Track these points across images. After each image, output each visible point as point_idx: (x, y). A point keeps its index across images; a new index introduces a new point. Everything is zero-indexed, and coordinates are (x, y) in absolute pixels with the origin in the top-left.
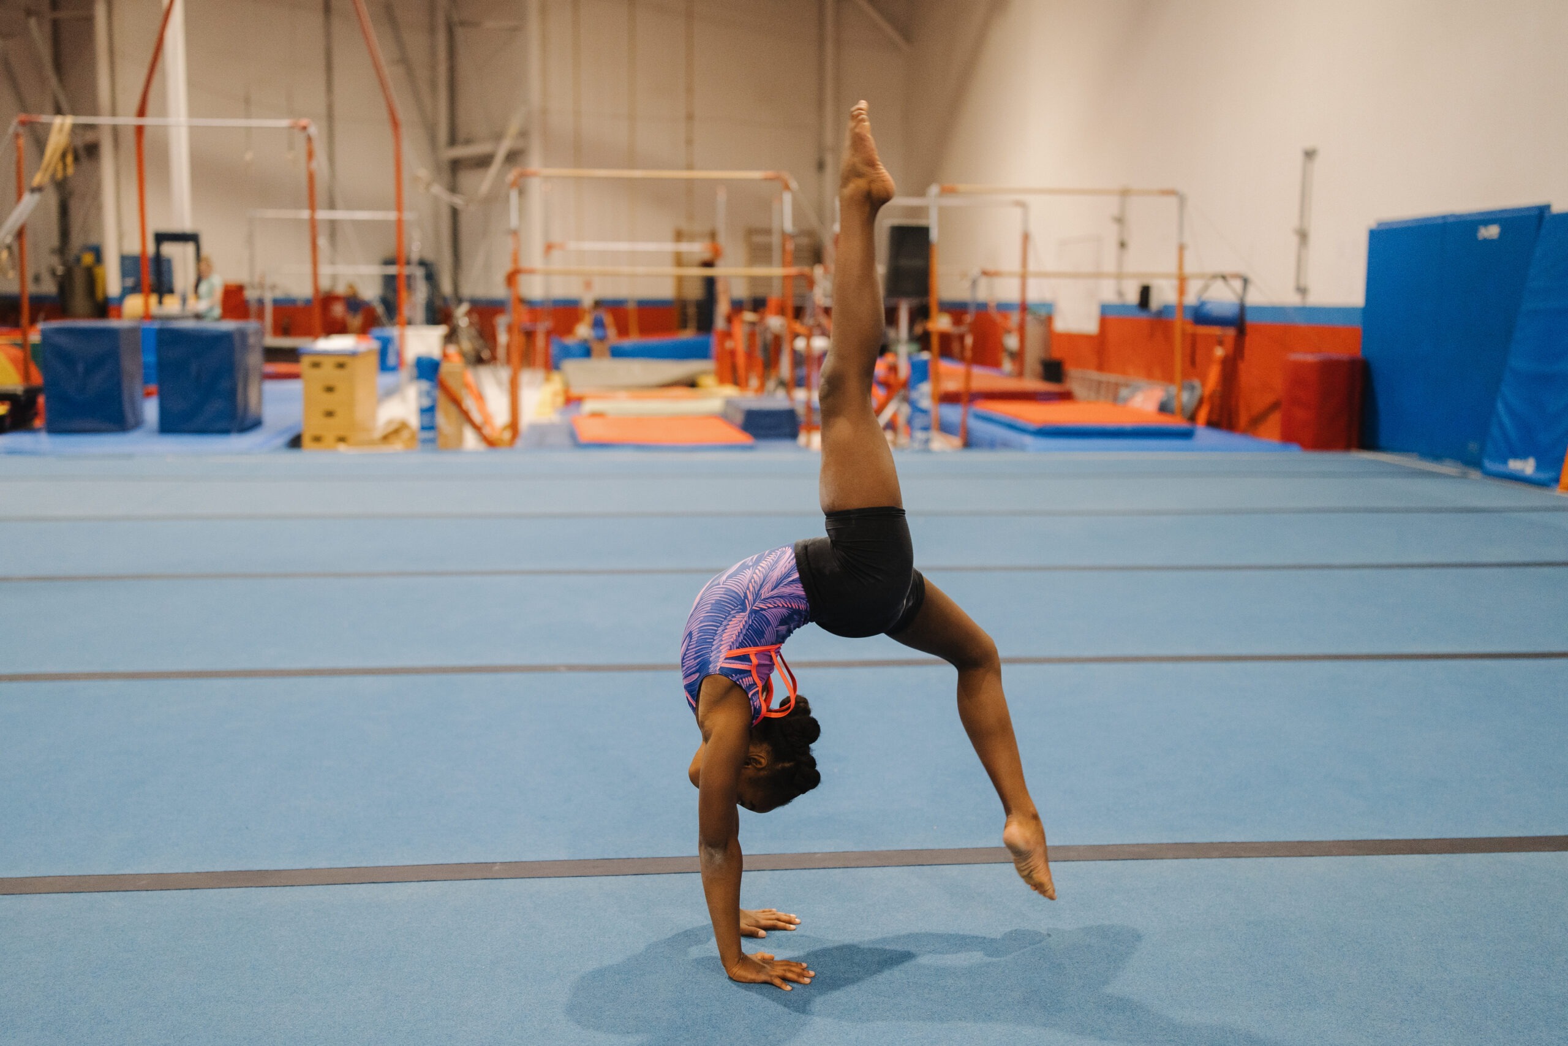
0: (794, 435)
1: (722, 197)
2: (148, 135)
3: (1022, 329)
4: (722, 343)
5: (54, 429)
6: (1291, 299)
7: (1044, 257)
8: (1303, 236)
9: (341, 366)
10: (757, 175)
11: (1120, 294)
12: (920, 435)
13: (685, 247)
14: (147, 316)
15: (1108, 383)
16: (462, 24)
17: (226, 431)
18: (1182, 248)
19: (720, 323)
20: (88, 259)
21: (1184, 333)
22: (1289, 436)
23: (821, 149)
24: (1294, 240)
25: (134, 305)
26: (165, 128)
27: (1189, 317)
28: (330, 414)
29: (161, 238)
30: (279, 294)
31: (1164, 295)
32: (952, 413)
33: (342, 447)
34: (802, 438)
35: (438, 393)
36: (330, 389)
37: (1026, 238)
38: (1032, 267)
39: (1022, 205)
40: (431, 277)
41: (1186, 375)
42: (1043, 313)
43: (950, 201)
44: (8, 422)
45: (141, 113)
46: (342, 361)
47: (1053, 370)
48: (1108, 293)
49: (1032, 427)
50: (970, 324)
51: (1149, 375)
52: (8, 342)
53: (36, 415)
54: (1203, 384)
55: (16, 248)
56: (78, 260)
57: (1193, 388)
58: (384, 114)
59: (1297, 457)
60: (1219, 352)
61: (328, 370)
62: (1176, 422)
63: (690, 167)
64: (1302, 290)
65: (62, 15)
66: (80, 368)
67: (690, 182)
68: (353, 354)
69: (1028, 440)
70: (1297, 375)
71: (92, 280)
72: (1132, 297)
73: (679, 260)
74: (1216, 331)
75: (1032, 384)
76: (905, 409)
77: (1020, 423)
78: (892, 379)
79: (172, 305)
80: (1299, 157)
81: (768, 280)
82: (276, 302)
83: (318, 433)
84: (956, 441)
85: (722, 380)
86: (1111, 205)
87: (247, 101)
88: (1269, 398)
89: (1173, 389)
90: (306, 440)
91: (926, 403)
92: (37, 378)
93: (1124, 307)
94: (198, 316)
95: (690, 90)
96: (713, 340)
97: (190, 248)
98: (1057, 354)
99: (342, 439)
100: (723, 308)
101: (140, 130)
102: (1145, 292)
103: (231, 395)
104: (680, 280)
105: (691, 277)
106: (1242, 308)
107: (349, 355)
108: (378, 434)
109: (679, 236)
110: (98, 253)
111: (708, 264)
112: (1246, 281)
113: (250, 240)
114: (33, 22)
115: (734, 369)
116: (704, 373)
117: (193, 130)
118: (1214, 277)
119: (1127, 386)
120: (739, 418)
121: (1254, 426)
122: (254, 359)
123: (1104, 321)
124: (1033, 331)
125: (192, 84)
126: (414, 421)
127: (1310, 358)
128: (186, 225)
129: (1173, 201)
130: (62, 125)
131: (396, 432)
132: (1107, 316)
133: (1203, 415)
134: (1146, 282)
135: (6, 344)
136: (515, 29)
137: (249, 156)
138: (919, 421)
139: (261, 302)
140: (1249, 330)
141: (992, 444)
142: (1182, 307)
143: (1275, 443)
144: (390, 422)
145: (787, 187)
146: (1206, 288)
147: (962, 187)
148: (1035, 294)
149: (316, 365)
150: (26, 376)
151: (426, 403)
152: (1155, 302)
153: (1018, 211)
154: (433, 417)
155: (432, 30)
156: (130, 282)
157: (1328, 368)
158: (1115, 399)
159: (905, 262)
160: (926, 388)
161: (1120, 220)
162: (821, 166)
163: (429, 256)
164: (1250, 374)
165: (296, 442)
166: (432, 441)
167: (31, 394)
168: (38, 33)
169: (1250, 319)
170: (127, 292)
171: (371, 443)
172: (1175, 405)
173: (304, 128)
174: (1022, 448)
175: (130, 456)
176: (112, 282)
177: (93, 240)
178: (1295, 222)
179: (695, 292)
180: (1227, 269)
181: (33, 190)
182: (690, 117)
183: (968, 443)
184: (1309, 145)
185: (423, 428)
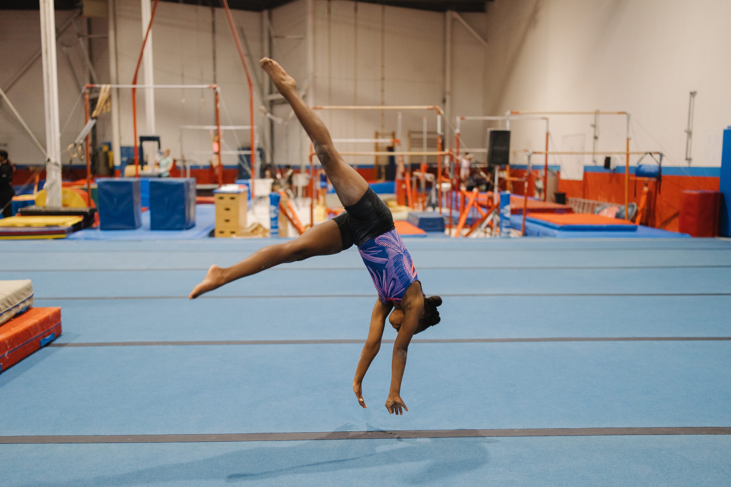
0: (443, 230)
1: (400, 117)
2: (137, 92)
3: (545, 178)
4: (399, 186)
5: (103, 228)
6: (684, 164)
7: (556, 145)
8: (689, 133)
9: (233, 198)
10: (425, 107)
11: (594, 161)
12: (505, 230)
13: (380, 140)
14: (137, 176)
15: (589, 204)
16: (276, 37)
17: (181, 229)
18: (628, 140)
19: (399, 176)
20: (105, 148)
21: (629, 180)
22: (684, 230)
23: (444, 93)
24: (686, 135)
25: (130, 170)
26: (144, 89)
27: (634, 173)
28: (227, 221)
29: (143, 139)
30: (192, 164)
31: (618, 161)
32: (518, 219)
33: (234, 236)
34: (447, 231)
35: (279, 211)
36: (228, 209)
37: (548, 135)
38: (550, 150)
39: (546, 119)
40: (262, 156)
41: (630, 200)
42: (555, 170)
43: (514, 118)
44: (83, 225)
45: (135, 83)
46: (233, 197)
47: (561, 198)
48: (588, 161)
49: (558, 226)
50: (527, 177)
51: (610, 200)
52: (79, 188)
53: (94, 221)
54: (638, 205)
55: (84, 146)
56: (101, 149)
57: (633, 206)
58: (246, 81)
59: (688, 240)
60: (646, 189)
61: (227, 201)
62: (627, 223)
63: (383, 104)
64: (689, 160)
65: (92, 36)
66: (115, 200)
67: (383, 110)
68: (238, 193)
69: (556, 232)
70: (689, 200)
71: (107, 158)
72: (601, 162)
73: (377, 148)
74: (646, 179)
75: (551, 205)
76: (497, 218)
77: (551, 224)
78: (490, 204)
79: (148, 170)
80: (688, 95)
81: (421, 156)
82: (192, 167)
83: (222, 230)
84: (520, 233)
85: (399, 203)
86: (591, 119)
87: (183, 76)
88: (672, 212)
89: (623, 207)
90: (217, 233)
91: (508, 215)
92: (94, 206)
93: (597, 167)
94: (160, 176)
95: (383, 66)
96: (396, 184)
97: (156, 143)
98: (562, 190)
99: (233, 233)
100: (401, 169)
101: (134, 90)
102: (608, 160)
103: (183, 212)
104: (377, 157)
105: (382, 156)
106: (660, 168)
107: (236, 193)
108: (250, 230)
109: (377, 135)
110: (110, 146)
111: (391, 149)
112: (661, 155)
113: (181, 140)
114: (81, 39)
115: (406, 198)
116: (391, 200)
117: (155, 89)
118: (646, 153)
119: (598, 205)
120: (417, 222)
121: (664, 225)
122: (192, 196)
123: (585, 174)
124: (551, 179)
125: (155, 68)
126: (267, 224)
127: (695, 192)
128: (152, 133)
129: (624, 116)
130: (105, 88)
131: (256, 229)
132: (587, 171)
133: (638, 219)
134: (608, 156)
135: (78, 189)
136: (301, 39)
137: (183, 101)
138: (505, 223)
139: (185, 168)
140: (662, 179)
141: (538, 234)
142: (628, 168)
143: (677, 233)
144: (253, 224)
145: (439, 113)
146: (641, 159)
147: (520, 111)
148: (551, 162)
149: (221, 198)
150: (89, 204)
151: (274, 215)
152: (613, 166)
153: (544, 122)
154: (277, 223)
155: (262, 40)
156: (125, 159)
157: (704, 197)
158: (593, 212)
159: (498, 148)
160: (508, 208)
161: (594, 126)
162: (444, 101)
163: (261, 146)
164: (662, 200)
165: (212, 234)
166: (276, 233)
167: (92, 211)
168: (83, 44)
169: (663, 174)
170: (124, 164)
171: (247, 234)
172: (624, 214)
173: (215, 88)
174: (554, 236)
175: (140, 241)
176: (117, 160)
177: (107, 139)
178: (686, 127)
179: (384, 162)
180: (652, 150)
181: (93, 118)
182: (383, 79)
183: (525, 234)
184: (692, 90)
185: (272, 227)
